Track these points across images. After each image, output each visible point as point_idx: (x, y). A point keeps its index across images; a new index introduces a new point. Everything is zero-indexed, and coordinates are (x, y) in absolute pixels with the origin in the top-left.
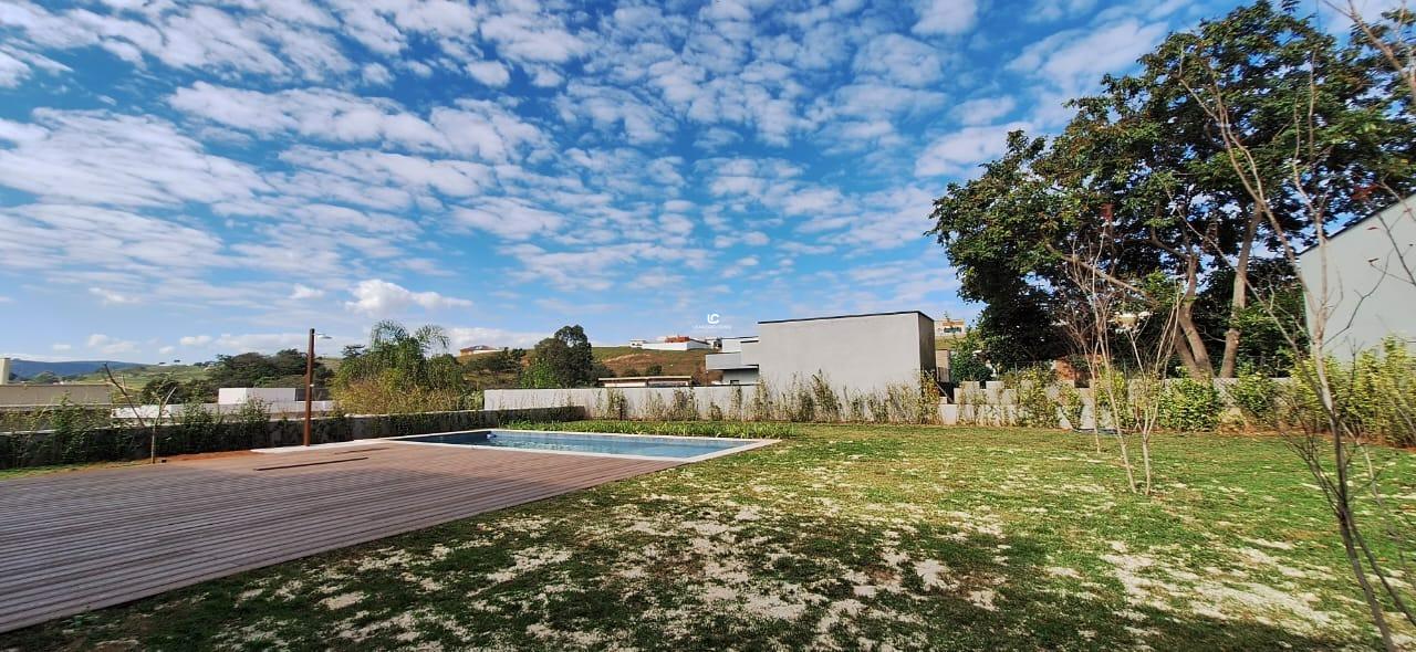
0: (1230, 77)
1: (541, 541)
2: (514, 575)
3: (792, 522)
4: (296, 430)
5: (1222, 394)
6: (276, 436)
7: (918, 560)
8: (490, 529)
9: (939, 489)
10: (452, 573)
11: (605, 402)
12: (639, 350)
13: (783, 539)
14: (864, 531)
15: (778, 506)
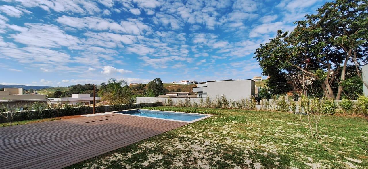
0: (343, 14)
1: (154, 151)
2: (149, 163)
3: (219, 147)
4: (91, 109)
5: (337, 104)
6: (86, 111)
7: (254, 162)
8: (141, 147)
9: (258, 135)
10: (133, 162)
11: (167, 101)
12: (175, 84)
13: (217, 153)
14: (239, 151)
15: (215, 140)
